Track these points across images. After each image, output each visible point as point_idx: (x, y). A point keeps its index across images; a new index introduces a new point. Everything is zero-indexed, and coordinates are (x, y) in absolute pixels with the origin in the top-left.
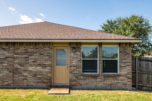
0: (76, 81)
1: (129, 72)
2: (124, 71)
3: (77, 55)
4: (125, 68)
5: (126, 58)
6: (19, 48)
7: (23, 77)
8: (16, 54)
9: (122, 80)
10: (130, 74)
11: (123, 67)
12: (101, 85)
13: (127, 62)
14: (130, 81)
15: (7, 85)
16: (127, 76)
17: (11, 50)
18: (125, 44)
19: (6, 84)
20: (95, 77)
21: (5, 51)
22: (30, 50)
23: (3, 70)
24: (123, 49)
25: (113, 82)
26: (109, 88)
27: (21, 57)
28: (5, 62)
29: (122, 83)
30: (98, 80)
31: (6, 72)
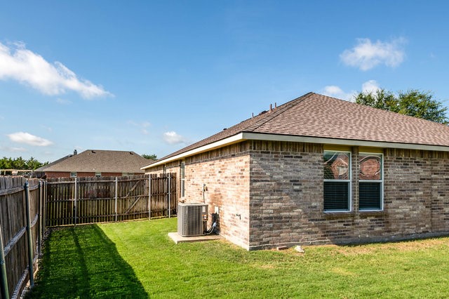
6: (438, 163)
7: (444, 216)
8: (435, 174)
15: (424, 232)
17: (428, 165)
19: (421, 231)
21: (419, 168)
23: (418, 205)
27: (441, 179)
28: (420, 189)
31: (421, 207)
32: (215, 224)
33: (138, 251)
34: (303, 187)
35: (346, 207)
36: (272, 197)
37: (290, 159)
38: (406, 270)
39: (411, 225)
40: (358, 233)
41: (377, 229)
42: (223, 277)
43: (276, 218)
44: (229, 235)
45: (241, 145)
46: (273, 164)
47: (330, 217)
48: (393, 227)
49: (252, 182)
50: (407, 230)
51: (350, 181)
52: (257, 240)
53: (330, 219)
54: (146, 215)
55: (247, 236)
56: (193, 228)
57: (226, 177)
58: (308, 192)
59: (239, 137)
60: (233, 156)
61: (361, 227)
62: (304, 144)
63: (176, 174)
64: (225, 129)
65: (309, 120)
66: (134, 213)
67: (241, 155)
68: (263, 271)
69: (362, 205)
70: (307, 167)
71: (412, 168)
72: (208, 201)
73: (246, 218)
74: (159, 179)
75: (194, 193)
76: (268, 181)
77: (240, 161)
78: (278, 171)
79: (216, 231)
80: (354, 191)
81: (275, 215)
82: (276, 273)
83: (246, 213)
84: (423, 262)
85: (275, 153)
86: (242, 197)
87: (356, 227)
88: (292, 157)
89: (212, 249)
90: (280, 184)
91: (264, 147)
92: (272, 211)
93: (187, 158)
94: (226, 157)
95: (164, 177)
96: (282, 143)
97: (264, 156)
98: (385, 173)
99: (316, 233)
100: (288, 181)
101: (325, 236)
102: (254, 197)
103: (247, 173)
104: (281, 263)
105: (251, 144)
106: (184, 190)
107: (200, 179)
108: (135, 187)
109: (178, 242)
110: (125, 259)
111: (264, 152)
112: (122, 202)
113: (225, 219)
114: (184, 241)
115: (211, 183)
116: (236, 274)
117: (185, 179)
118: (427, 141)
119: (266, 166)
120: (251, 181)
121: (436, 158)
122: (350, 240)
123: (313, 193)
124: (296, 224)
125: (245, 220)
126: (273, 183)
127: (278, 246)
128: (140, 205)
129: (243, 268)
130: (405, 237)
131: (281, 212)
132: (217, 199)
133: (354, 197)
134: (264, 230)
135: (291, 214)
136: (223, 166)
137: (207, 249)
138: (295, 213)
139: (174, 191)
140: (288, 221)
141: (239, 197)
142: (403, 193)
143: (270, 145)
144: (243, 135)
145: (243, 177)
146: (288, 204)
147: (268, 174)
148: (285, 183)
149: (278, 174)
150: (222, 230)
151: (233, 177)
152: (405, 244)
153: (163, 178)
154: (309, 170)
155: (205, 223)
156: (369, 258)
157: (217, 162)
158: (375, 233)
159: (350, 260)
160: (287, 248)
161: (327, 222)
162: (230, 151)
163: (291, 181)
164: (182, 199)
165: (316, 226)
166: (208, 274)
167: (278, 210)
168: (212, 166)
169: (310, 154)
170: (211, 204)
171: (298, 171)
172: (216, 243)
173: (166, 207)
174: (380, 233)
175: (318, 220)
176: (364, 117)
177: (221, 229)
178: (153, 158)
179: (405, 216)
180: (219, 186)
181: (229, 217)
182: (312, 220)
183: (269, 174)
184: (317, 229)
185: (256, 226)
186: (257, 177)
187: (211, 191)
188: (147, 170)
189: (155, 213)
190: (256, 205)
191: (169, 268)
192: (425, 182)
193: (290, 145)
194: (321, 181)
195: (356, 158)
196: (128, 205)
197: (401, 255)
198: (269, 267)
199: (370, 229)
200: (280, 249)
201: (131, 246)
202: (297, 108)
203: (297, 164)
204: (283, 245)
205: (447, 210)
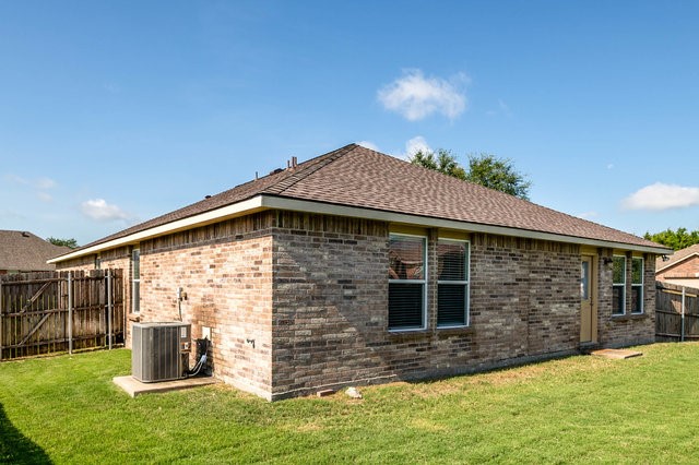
6: (537, 257)
7: (543, 333)
8: (533, 272)
15: (519, 356)
17: (525, 260)
19: (516, 355)
21: (515, 263)
23: (512, 318)
27: (540, 280)
28: (515, 293)
31: (517, 320)
32: (204, 358)
33: (54, 417)
34: (358, 291)
35: (419, 323)
36: (309, 309)
37: (339, 244)
38: (514, 414)
39: (503, 346)
40: (436, 362)
41: (462, 354)
42: (234, 453)
43: (316, 343)
44: (232, 376)
45: (255, 218)
46: (310, 253)
47: (398, 339)
48: (482, 350)
49: (276, 282)
50: (499, 353)
51: (426, 281)
52: (284, 383)
53: (397, 342)
54: (63, 346)
55: (268, 376)
56: (163, 366)
57: (225, 276)
58: (365, 299)
59: (256, 203)
60: (240, 238)
61: (439, 352)
62: (359, 221)
63: (121, 270)
64: (208, 197)
65: (362, 184)
66: (38, 344)
67: (255, 236)
68: (304, 436)
69: (441, 320)
70: (365, 259)
71: (506, 263)
72: (187, 318)
73: (265, 345)
74: (88, 279)
75: (161, 305)
76: (303, 281)
77: (254, 246)
78: (319, 265)
79: (205, 370)
80: (430, 297)
81: (314, 338)
82: (327, 438)
83: (265, 337)
84: (533, 400)
85: (314, 234)
86: (258, 309)
87: (434, 353)
88: (341, 242)
89: (204, 403)
90: (322, 286)
91: (296, 223)
92: (309, 332)
93: (144, 243)
94: (225, 241)
95: (98, 277)
96: (325, 218)
97: (297, 238)
98: (472, 270)
99: (377, 364)
100: (335, 282)
101: (390, 369)
102: (280, 310)
103: (267, 268)
104: (329, 419)
105: (274, 217)
106: (138, 299)
107: (171, 278)
108: (38, 294)
109: (136, 394)
110: (27, 434)
111: (297, 233)
112: (13, 322)
113: (224, 348)
114: (149, 392)
115: (195, 286)
116: (257, 445)
117: (141, 281)
118: (525, 225)
119: (300, 256)
120: (274, 280)
121: (535, 249)
122: (424, 374)
123: (372, 301)
124: (347, 352)
125: (264, 349)
126: (311, 285)
127: (319, 390)
128: (52, 328)
129: (268, 432)
130: (495, 365)
131: (323, 333)
132: (207, 314)
133: (430, 307)
134: (297, 364)
135: (340, 335)
136: (219, 255)
137: (194, 403)
138: (345, 334)
139: (118, 302)
140: (335, 348)
141: (251, 309)
142: (495, 301)
143: (306, 220)
144: (263, 200)
145: (260, 274)
146: (335, 319)
147: (303, 269)
148: (330, 286)
149: (320, 270)
150: (218, 367)
151: (240, 275)
152: (499, 374)
153: (97, 279)
154: (367, 265)
155: (185, 357)
156: (458, 398)
157: (207, 249)
158: (458, 361)
159: (433, 406)
160: (333, 393)
161: (393, 347)
162: (233, 230)
163: (340, 282)
164: (135, 314)
165: (376, 355)
166: (205, 451)
167: (318, 331)
168: (197, 257)
169: (369, 238)
170: (196, 322)
171: (350, 265)
172: (209, 390)
173: (102, 330)
174: (465, 360)
175: (381, 344)
176: (437, 186)
177: (216, 366)
178: (70, 245)
179: (497, 333)
180: (210, 290)
181: (232, 345)
182: (371, 345)
183: (305, 270)
184: (377, 359)
185: (283, 359)
186: (285, 275)
187: (195, 300)
188: (59, 264)
189: (81, 342)
190: (282, 323)
191: (125, 445)
192: (523, 285)
193: (339, 222)
194: (385, 282)
195: (435, 247)
196: (26, 329)
197: (500, 392)
198: (311, 427)
199: (452, 355)
200: (323, 395)
201: (37, 408)
202: (339, 165)
203: (349, 255)
204: (326, 388)
205: (547, 323)
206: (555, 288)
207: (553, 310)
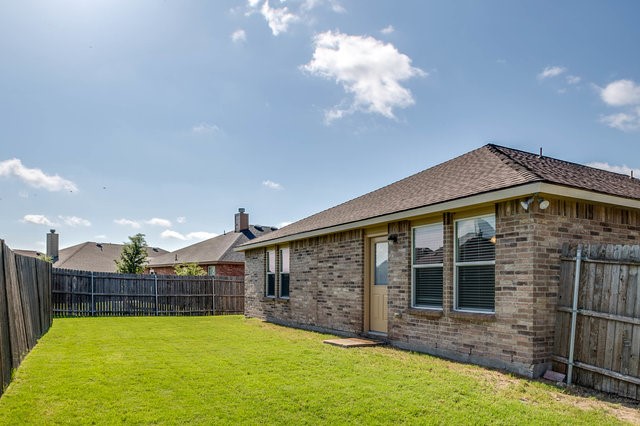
0: (397, 326)
1: (523, 307)
2: (507, 305)
3: (400, 255)
4: (511, 294)
5: (515, 256)
7: (327, 311)
8: (320, 262)
9: (501, 336)
10: (525, 317)
11: (505, 288)
12: (446, 343)
13: (518, 273)
14: (527, 341)
16: (516, 321)
18: (512, 207)
20: (435, 319)
22: (335, 251)
24: (507, 224)
25: (476, 338)
26: (465, 356)
29: (500, 346)
30: (442, 328)
31: (310, 298)
34: (258, 278)
39: (303, 315)
40: (277, 315)
41: (285, 314)
48: (293, 314)
50: (301, 319)
51: (275, 273)
61: (278, 310)
70: (259, 264)
71: (304, 258)
88: (255, 258)
121: (321, 243)
122: (273, 319)
149: (252, 270)
161: (265, 304)
165: (261, 306)
169: (260, 255)
171: (257, 268)
179: (300, 305)
192: (314, 272)
199: (281, 313)
203: (256, 263)
205: (330, 303)
206: (336, 274)
207: (335, 293)
